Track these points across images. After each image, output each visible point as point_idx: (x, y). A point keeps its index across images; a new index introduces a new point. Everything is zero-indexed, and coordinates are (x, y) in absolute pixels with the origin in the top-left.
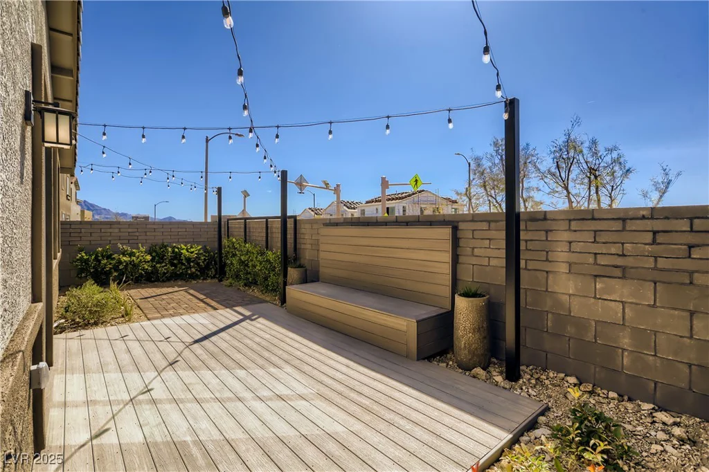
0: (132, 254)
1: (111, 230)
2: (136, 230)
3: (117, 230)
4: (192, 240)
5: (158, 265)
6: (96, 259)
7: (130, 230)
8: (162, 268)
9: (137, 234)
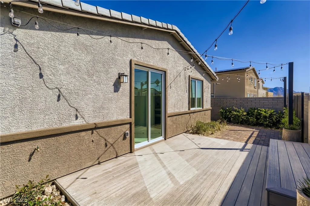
0: (239, 112)
1: (233, 101)
2: (243, 101)
3: (236, 101)
4: (272, 107)
5: (249, 118)
6: (226, 112)
7: (241, 101)
8: (251, 119)
9: (244, 103)
